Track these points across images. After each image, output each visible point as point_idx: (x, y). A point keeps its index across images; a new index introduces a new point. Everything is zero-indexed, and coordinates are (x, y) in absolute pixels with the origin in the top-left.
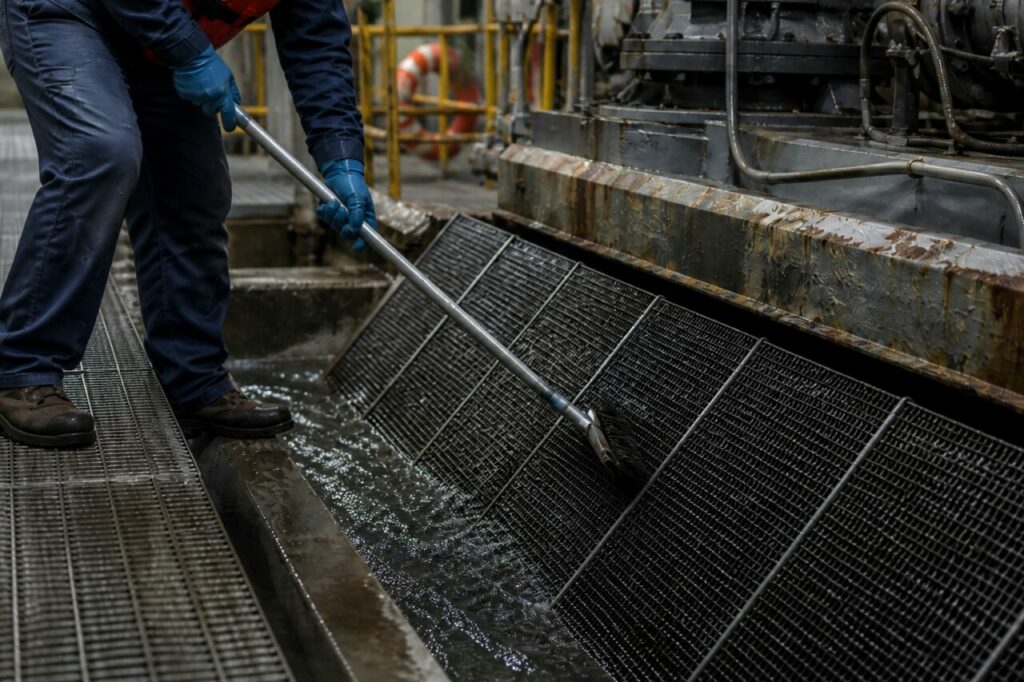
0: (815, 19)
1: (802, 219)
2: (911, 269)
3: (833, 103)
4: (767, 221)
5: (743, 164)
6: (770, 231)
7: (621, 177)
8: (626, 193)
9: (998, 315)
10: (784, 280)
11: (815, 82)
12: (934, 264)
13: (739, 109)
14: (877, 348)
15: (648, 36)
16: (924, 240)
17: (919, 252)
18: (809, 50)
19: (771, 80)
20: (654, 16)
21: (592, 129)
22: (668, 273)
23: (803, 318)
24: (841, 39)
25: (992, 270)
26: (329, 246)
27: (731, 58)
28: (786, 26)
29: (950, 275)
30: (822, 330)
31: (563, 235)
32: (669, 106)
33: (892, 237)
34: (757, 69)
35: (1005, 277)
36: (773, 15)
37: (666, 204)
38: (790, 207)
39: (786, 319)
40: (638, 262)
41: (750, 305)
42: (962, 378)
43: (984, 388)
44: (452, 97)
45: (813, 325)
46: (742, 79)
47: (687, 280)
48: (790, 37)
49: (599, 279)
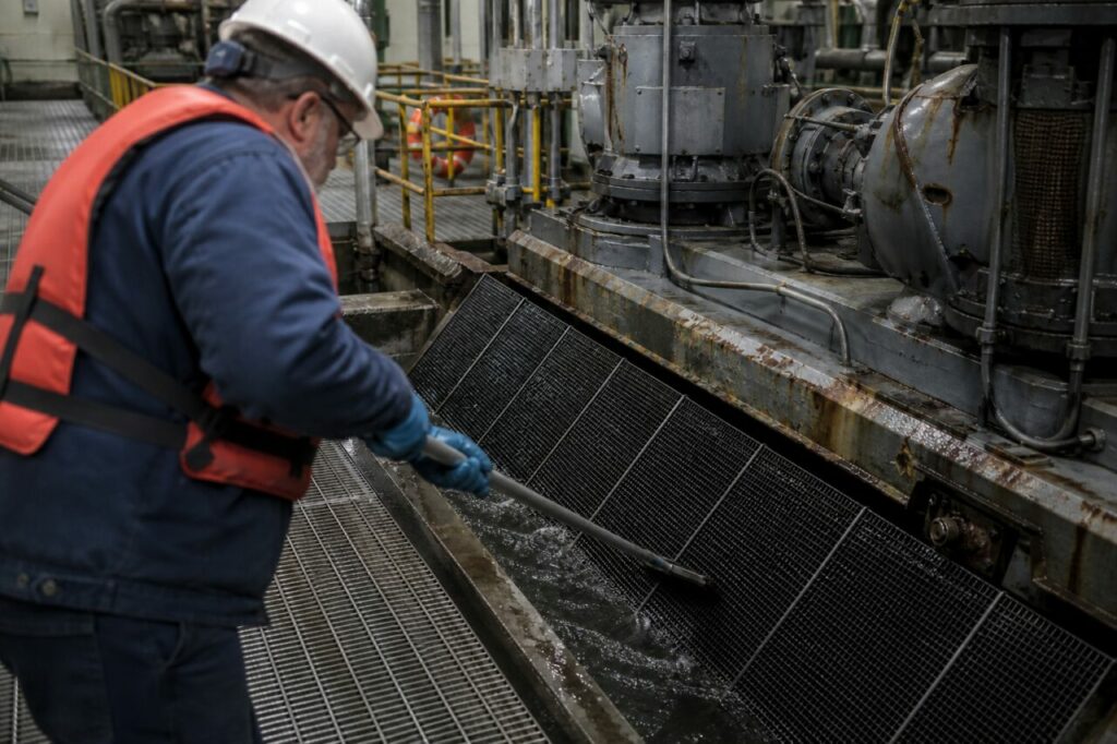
0: (720, 164)
1: (708, 328)
2: (771, 373)
3: (732, 218)
4: (687, 325)
5: (673, 268)
6: (690, 331)
7: (592, 273)
8: (597, 285)
9: (817, 407)
10: (699, 361)
11: (720, 206)
12: (783, 373)
13: (670, 224)
14: (752, 411)
15: (611, 174)
16: (777, 355)
17: (774, 363)
18: (717, 187)
19: (692, 207)
20: (615, 158)
21: (573, 233)
22: (626, 340)
23: (707, 384)
24: (736, 178)
25: (814, 382)
26: (382, 262)
27: (664, 196)
28: (701, 170)
29: (792, 380)
30: (721, 394)
31: (555, 300)
32: (625, 220)
33: (761, 350)
34: (683, 200)
35: (820, 387)
36: (694, 164)
37: (623, 298)
38: (701, 317)
39: (699, 384)
40: (605, 329)
41: (678, 371)
42: (799, 437)
43: (810, 444)
44: (456, 133)
45: (716, 391)
46: (672, 206)
47: (639, 348)
48: (704, 178)
49: (585, 340)
